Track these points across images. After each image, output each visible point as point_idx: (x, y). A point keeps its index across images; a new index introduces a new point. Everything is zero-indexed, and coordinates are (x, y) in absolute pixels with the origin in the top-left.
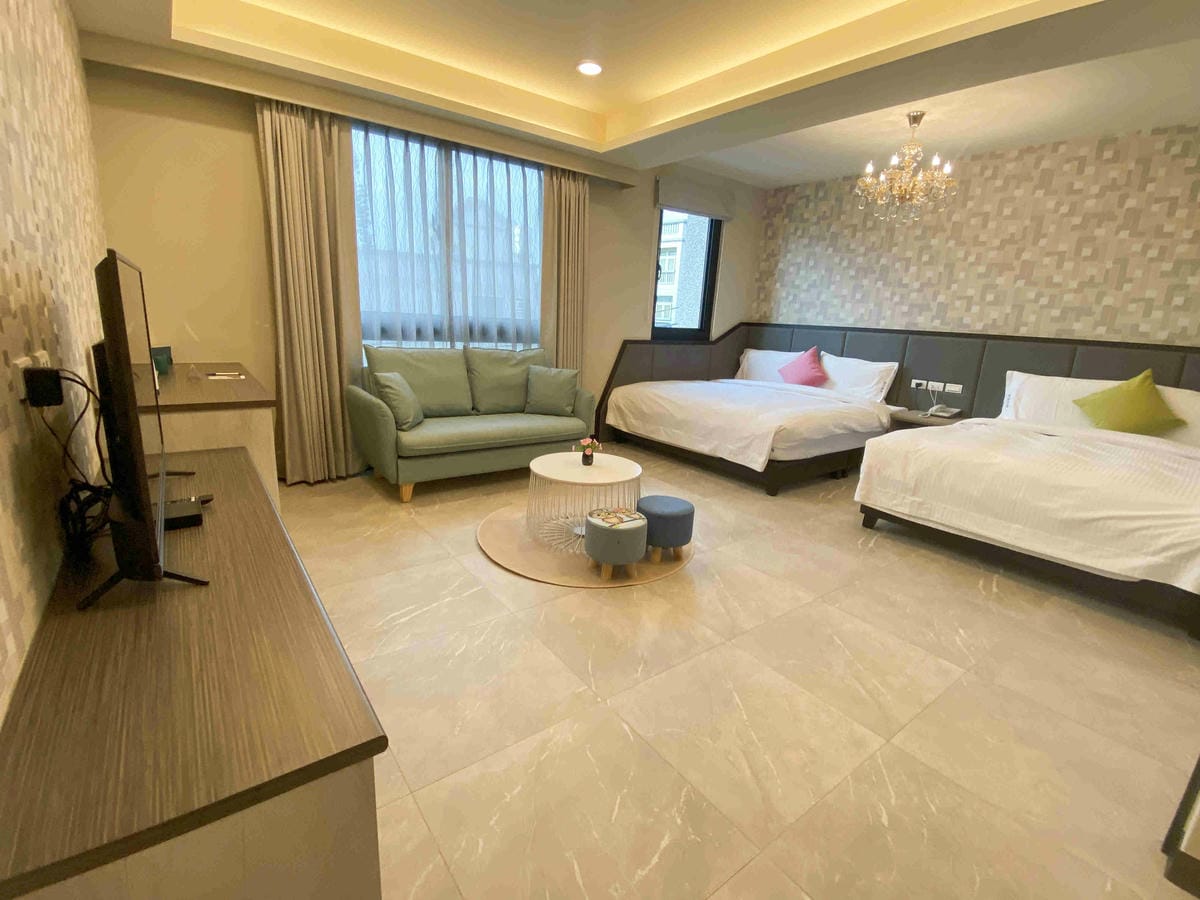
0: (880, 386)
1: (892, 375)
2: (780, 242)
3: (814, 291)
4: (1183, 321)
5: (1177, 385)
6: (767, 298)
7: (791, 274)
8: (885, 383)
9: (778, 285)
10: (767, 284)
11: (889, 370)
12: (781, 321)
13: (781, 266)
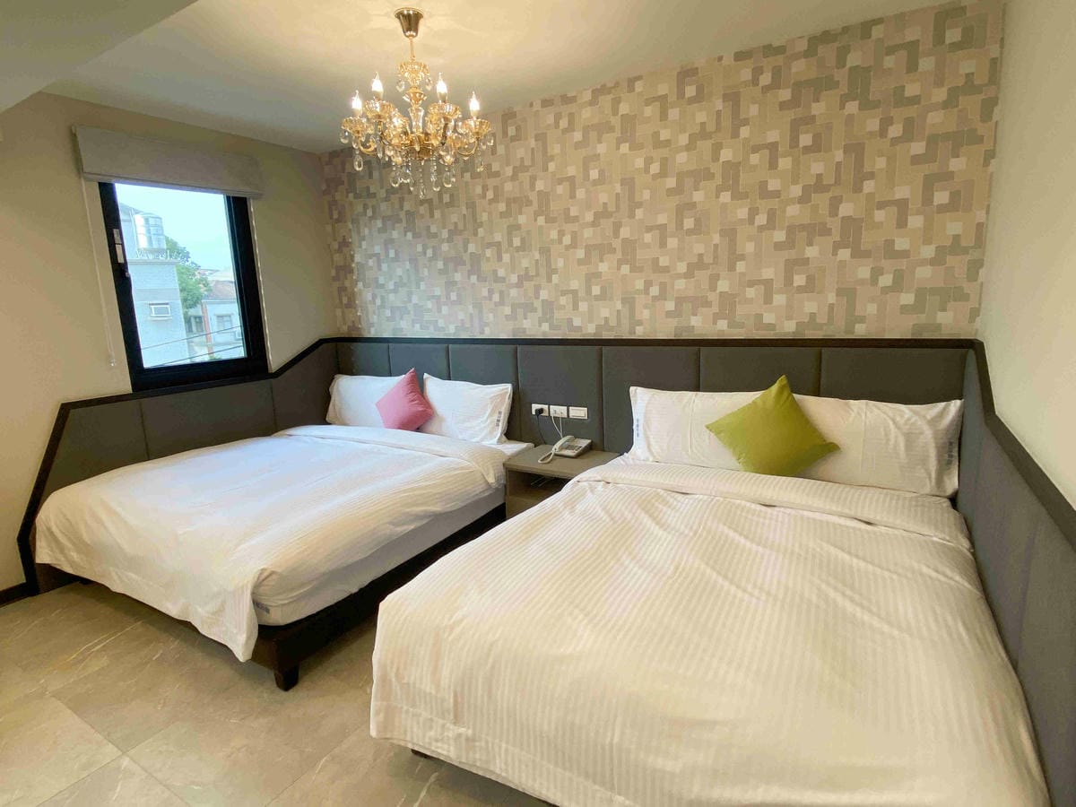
0: (495, 417)
1: (507, 402)
2: (350, 226)
3: (403, 292)
4: (810, 306)
5: (817, 393)
6: (351, 304)
7: (371, 268)
8: (500, 413)
9: (360, 285)
10: (347, 284)
11: (502, 395)
12: (373, 333)
13: (358, 258)
